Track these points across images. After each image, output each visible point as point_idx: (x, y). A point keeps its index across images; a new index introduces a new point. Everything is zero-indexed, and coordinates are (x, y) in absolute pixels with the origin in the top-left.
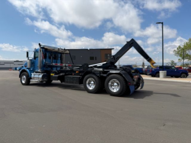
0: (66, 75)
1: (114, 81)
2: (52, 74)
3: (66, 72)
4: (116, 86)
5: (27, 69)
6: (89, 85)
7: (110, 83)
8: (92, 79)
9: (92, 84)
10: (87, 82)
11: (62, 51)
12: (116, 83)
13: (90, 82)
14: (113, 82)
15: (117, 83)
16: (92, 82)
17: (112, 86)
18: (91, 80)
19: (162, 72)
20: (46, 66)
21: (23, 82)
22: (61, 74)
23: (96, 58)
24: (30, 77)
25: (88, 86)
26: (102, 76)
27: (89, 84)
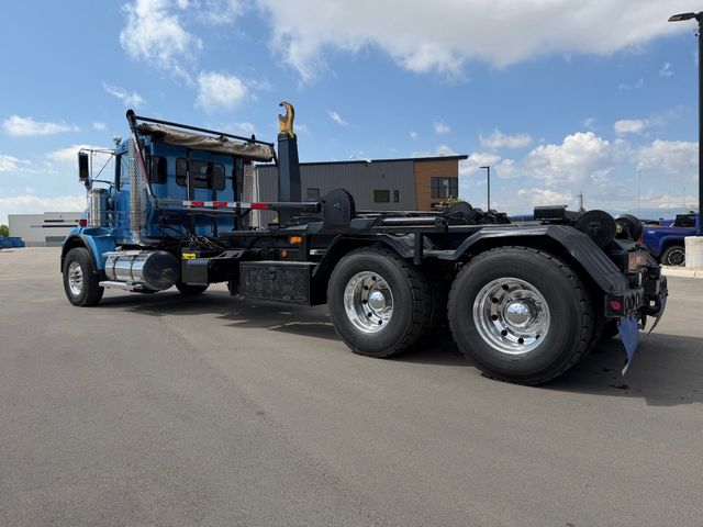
0: (248, 256)
1: (505, 287)
2: (185, 256)
3: (252, 245)
4: (518, 318)
5: (86, 232)
6: (359, 310)
7: (480, 303)
8: (374, 278)
9: (377, 304)
10: (350, 293)
11: (238, 147)
12: (519, 299)
13: (365, 293)
14: (498, 296)
15: (528, 302)
16: (377, 296)
17: (495, 318)
18: (369, 283)
19: (696, 243)
20: (161, 217)
21: (76, 291)
22: (229, 254)
23: (397, 193)
24: (99, 268)
25: (352, 314)
26: (434, 259)
27: (359, 302)
